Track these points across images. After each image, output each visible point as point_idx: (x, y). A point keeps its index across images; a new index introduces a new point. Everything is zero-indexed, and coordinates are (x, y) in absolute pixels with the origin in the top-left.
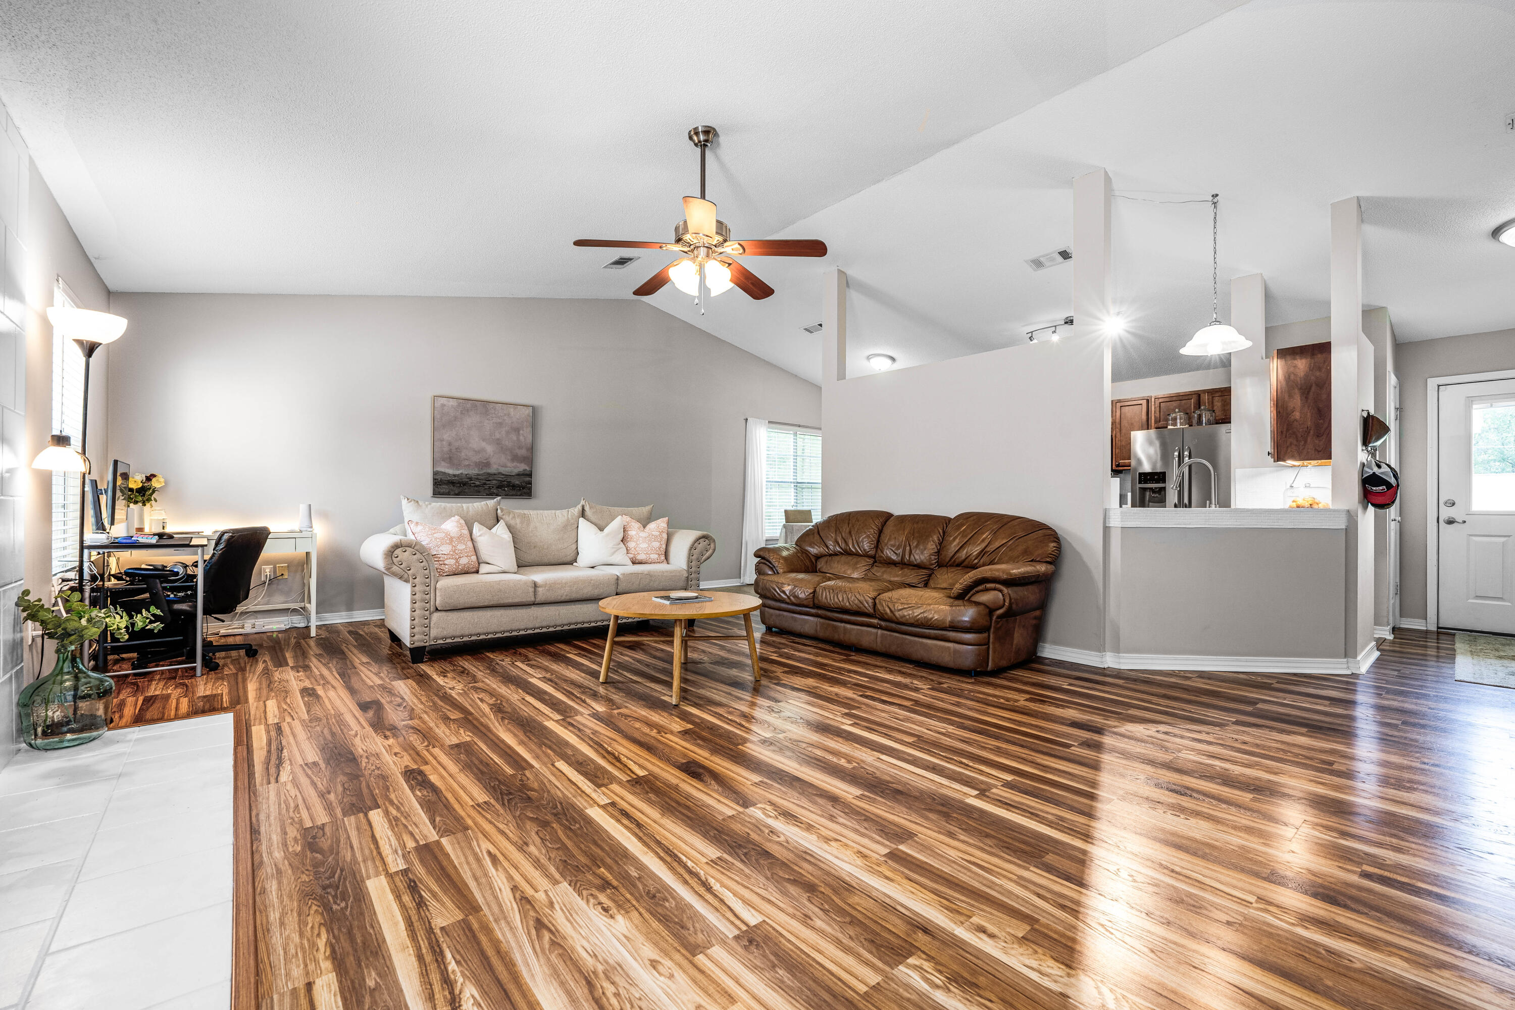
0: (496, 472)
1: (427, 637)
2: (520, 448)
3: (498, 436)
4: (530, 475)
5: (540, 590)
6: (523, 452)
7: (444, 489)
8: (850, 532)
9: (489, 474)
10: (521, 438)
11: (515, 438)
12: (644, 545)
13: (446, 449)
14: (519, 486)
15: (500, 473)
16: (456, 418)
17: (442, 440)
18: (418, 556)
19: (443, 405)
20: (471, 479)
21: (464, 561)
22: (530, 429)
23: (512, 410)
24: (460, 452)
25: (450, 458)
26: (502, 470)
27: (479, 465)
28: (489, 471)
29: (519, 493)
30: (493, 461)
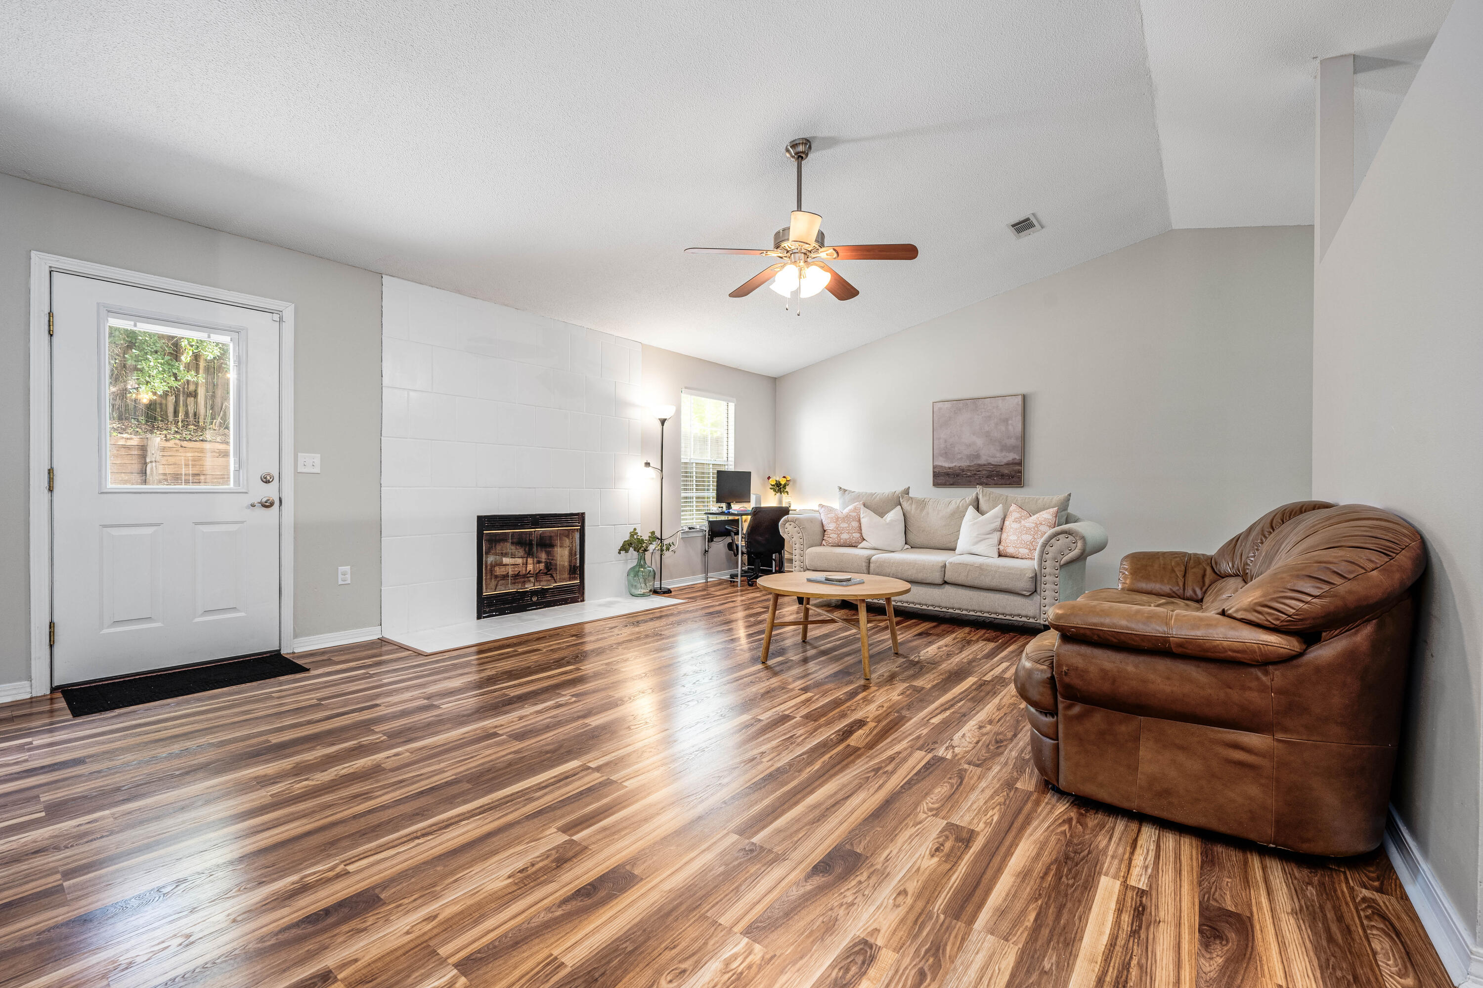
0: (986, 463)
2: (1009, 437)
3: (987, 429)
4: (1020, 463)
6: (1012, 442)
7: (942, 479)
9: (980, 465)
10: (1010, 428)
11: (1003, 428)
13: (942, 446)
14: (1008, 476)
15: (990, 464)
16: (951, 418)
17: (940, 439)
19: (941, 409)
20: (963, 470)
22: (1020, 419)
23: (1000, 401)
24: (954, 447)
25: (946, 453)
26: (993, 461)
27: (969, 457)
28: (980, 462)
29: (1008, 482)
30: (983, 452)
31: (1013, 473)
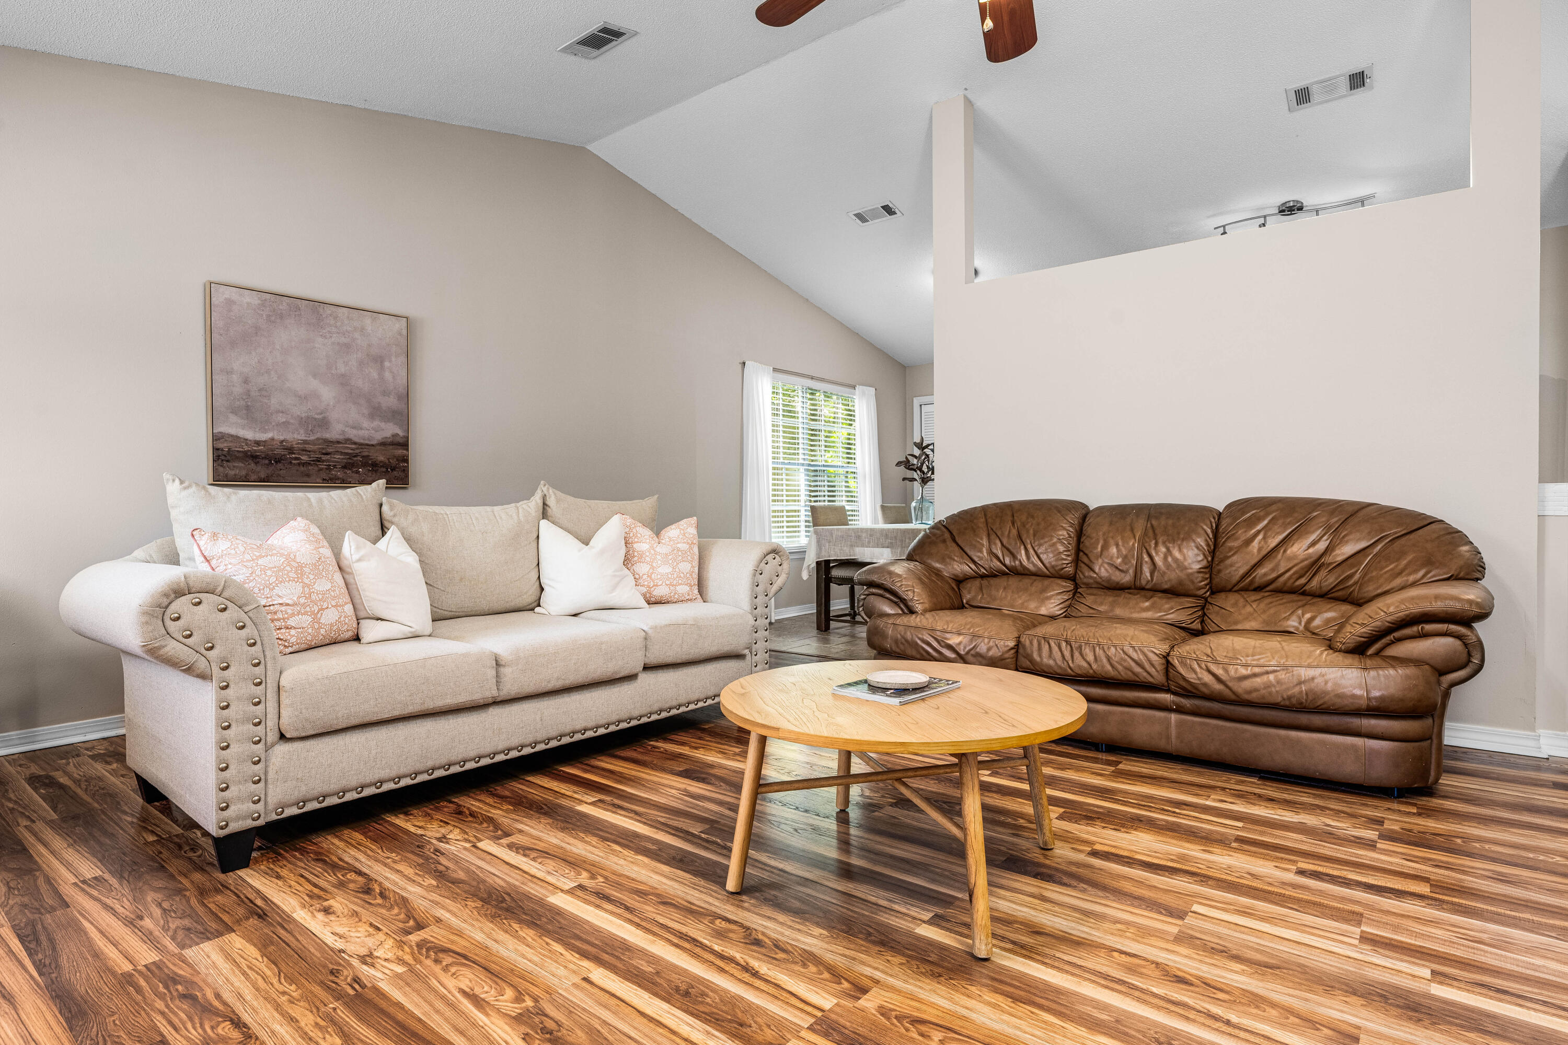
0: (341, 437)
1: (260, 807)
2: (385, 393)
3: (342, 369)
4: (405, 445)
5: (506, 671)
6: (391, 402)
7: (238, 468)
8: (1020, 537)
9: (327, 441)
10: (387, 375)
11: (375, 375)
12: (665, 569)
13: (238, 390)
14: (384, 465)
15: (348, 441)
16: (257, 329)
17: (229, 372)
18: (233, 612)
19: (230, 302)
20: (291, 450)
21: (330, 617)
22: (403, 359)
23: (367, 320)
24: (269, 397)
25: (248, 408)
26: (353, 434)
27: (306, 422)
28: (327, 436)
29: (384, 476)
30: (333, 416)
31: (394, 462)
